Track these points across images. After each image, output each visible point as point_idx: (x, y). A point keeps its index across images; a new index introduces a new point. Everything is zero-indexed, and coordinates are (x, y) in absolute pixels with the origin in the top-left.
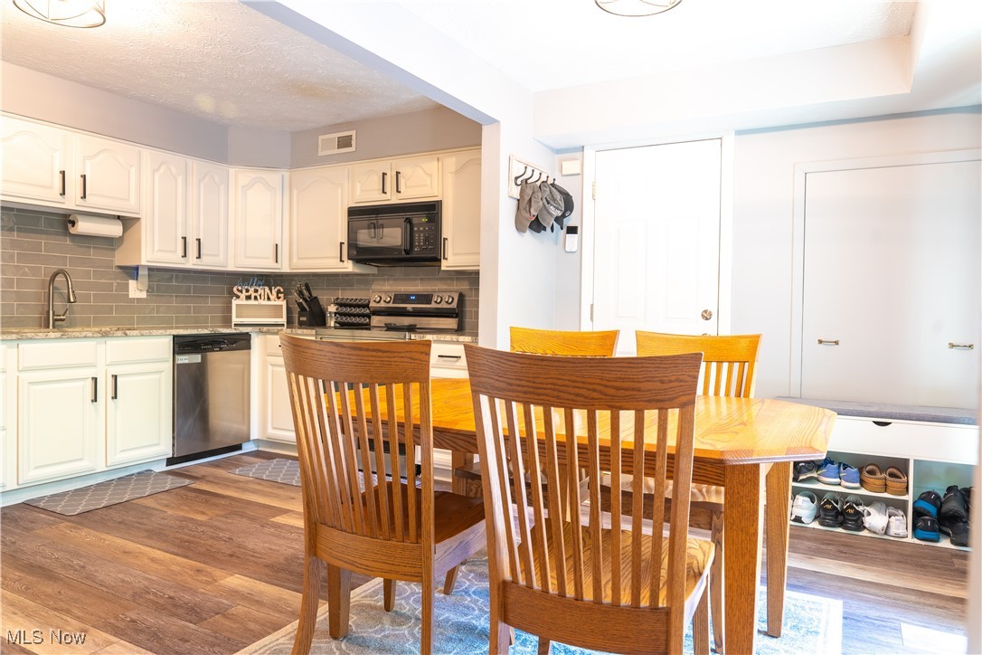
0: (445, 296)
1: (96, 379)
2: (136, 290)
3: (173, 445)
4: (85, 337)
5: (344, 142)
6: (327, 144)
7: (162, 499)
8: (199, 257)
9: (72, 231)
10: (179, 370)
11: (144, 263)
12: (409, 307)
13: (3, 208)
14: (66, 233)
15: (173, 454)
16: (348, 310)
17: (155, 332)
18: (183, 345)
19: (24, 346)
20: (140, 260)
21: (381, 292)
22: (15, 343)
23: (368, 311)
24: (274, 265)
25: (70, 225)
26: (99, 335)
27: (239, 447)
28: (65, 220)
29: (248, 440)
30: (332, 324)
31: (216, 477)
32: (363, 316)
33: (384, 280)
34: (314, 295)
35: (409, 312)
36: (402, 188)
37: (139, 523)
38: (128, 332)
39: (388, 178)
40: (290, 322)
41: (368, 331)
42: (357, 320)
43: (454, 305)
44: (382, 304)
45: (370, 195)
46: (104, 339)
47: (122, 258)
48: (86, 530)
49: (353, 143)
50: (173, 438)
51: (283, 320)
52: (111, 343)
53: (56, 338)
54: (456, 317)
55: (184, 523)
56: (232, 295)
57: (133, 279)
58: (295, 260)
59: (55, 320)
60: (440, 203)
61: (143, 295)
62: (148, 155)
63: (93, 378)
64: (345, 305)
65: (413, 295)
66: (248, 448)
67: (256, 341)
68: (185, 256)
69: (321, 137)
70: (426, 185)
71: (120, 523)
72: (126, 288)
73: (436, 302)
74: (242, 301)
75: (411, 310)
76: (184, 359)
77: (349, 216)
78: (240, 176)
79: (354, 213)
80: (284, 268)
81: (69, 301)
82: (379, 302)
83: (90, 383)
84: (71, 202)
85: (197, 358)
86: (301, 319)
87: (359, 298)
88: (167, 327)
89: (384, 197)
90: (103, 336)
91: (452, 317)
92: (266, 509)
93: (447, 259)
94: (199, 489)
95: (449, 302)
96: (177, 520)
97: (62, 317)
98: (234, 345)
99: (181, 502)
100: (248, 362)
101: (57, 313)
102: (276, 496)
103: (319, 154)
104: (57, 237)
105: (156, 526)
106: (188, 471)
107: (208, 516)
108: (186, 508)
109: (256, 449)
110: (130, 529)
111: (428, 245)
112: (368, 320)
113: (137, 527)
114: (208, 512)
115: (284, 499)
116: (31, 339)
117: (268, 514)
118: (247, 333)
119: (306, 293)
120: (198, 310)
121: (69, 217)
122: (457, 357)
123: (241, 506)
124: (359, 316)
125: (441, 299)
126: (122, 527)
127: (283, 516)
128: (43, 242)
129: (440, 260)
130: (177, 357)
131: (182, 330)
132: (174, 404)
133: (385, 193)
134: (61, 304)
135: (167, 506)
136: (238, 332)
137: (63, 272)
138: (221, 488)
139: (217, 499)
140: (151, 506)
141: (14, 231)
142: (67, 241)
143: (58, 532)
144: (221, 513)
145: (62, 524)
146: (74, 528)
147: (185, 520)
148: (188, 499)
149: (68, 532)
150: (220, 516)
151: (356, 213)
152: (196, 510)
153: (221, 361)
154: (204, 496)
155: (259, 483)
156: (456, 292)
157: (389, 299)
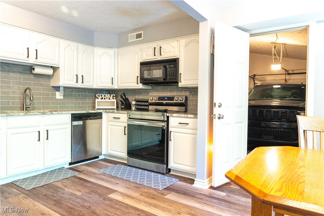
0: (179, 97)
1: (39, 131)
2: (59, 96)
3: (71, 157)
4: (35, 114)
5: (139, 36)
6: (132, 37)
7: (64, 183)
8: (83, 83)
9: (34, 72)
10: (74, 127)
11: (61, 85)
12: (164, 102)
13: (1, 63)
14: (32, 73)
15: (71, 161)
16: (140, 103)
17: (64, 112)
18: (75, 117)
19: (9, 118)
20: (59, 84)
21: (153, 96)
22: (6, 117)
23: (148, 104)
24: (112, 86)
25: (32, 70)
26: (41, 114)
27: (98, 157)
28: (31, 68)
29: (101, 155)
30: (134, 109)
31: (88, 171)
32: (146, 105)
33: (154, 91)
34: (127, 97)
35: (164, 104)
36: (162, 53)
37: (52, 196)
38: (53, 112)
39: (156, 50)
40: (117, 107)
41: (147, 112)
42: (144, 107)
43: (183, 101)
44: (154, 101)
45: (150, 57)
46: (43, 116)
47: (53, 83)
48: (30, 199)
49: (142, 36)
50: (72, 154)
51: (115, 107)
52: (46, 117)
54: (184, 106)
55: (71, 196)
56: (96, 97)
57: (58, 91)
58: (119, 84)
59: (26, 108)
60: (178, 59)
61: (62, 98)
62: (63, 43)
63: (38, 131)
64: (139, 101)
65: (166, 97)
66: (101, 157)
67: (104, 115)
68: (77, 82)
69: (129, 35)
70: (172, 52)
71: (45, 195)
72: (55, 95)
73: (176, 100)
74: (100, 100)
75: (165, 103)
76: (75, 123)
77: (141, 65)
78: (99, 51)
79: (142, 64)
80: (115, 87)
81: (31, 100)
82: (152, 100)
83: (37, 133)
84: (32, 60)
85: (81, 123)
86: (122, 107)
87: (144, 98)
88: (69, 110)
89: (155, 57)
90: (42, 114)
91: (182, 106)
92: (106, 189)
93: (181, 82)
94: (80, 178)
95: (181, 100)
96: (69, 194)
97: (29, 106)
98: (96, 117)
99: (72, 184)
100: (101, 124)
101: (27, 105)
102: (111, 182)
103: (129, 42)
104: (27, 75)
105: (59, 198)
106: (77, 168)
107: (82, 193)
108: (73, 188)
109: (104, 158)
110: (48, 200)
111: (173, 76)
112: (148, 107)
113: (51, 198)
114: (82, 191)
115: (114, 184)
116: (12, 115)
117: (107, 193)
118: (101, 113)
119: (124, 97)
120: (83, 103)
121: (31, 66)
122: (187, 124)
123: (96, 188)
124: (144, 105)
125: (178, 99)
126: (45, 198)
127: (113, 194)
128: (22, 77)
129: (178, 83)
130: (73, 122)
131: (75, 112)
132: (71, 141)
133: (155, 56)
134: (28, 101)
135: (66, 186)
136: (97, 112)
137: (29, 88)
138: (89, 177)
139: (87, 183)
140: (60, 186)
141: (10, 72)
142: (32, 76)
143: (18, 200)
144: (87, 191)
145: (21, 196)
146: (25, 198)
147: (72, 195)
148: (75, 183)
149: (22, 200)
150: (87, 193)
151: (143, 64)
152: (77, 189)
153: (91, 123)
154: (81, 181)
155: (105, 175)
156: (184, 96)
157: (156, 99)
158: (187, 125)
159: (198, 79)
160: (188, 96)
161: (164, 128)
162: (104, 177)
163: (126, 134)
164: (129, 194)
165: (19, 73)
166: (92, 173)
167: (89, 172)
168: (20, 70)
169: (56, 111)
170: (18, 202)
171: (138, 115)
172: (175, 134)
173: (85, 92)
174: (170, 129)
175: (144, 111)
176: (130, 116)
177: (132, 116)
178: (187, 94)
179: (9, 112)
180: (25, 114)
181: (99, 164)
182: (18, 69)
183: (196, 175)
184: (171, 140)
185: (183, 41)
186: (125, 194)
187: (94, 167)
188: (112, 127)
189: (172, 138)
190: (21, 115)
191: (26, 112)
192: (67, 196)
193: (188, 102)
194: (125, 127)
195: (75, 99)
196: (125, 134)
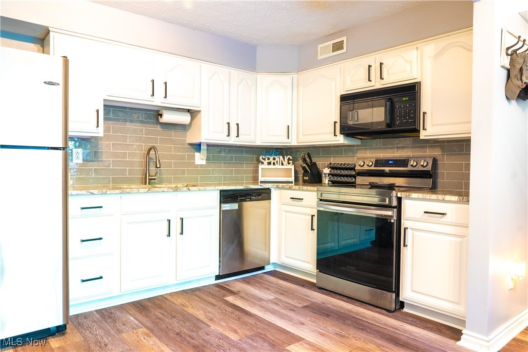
0: (419, 160)
1: (170, 220)
2: (200, 159)
3: (220, 267)
4: (163, 191)
5: (338, 46)
6: (324, 50)
7: (209, 312)
8: (238, 136)
9: (162, 120)
10: (224, 214)
11: (203, 140)
12: (387, 169)
14: (158, 123)
15: (220, 273)
16: (339, 172)
17: (208, 188)
18: (227, 197)
19: (125, 197)
20: (201, 139)
21: (365, 157)
22: (119, 196)
23: (354, 173)
24: (286, 140)
25: (159, 117)
26: (172, 190)
27: (263, 268)
28: (157, 114)
29: (269, 263)
30: (327, 182)
31: (247, 294)
32: (350, 176)
33: (367, 149)
34: (314, 160)
35: (387, 173)
36: (385, 75)
37: (190, 337)
38: (190, 188)
39: (372, 69)
40: (296, 179)
41: (353, 189)
43: (429, 168)
44: (366, 168)
45: (358, 83)
46: (175, 193)
47: (191, 138)
48: (154, 338)
49: (345, 46)
50: (220, 261)
51: (292, 179)
52: (180, 195)
53: (144, 192)
54: (430, 178)
55: (221, 341)
56: (259, 162)
57: (198, 152)
58: (301, 136)
59: (150, 179)
60: (419, 83)
61: (204, 162)
62: (208, 68)
63: (168, 220)
64: (337, 168)
65: (392, 160)
66: (268, 268)
67: (274, 193)
68: (229, 135)
69: (320, 46)
70: (407, 70)
71: (177, 334)
72: (193, 157)
73: (412, 166)
74: (265, 166)
76: (227, 207)
77: (341, 101)
78: (264, 80)
79: (344, 99)
80: (293, 142)
81: (156, 167)
83: (167, 223)
84: (158, 101)
85: (235, 206)
86: (305, 178)
87: (347, 163)
88: (215, 184)
89: (369, 84)
90: (174, 191)
91: (426, 178)
92: (283, 333)
93: (426, 130)
94: (234, 305)
95: (424, 165)
96: (217, 337)
97: (154, 177)
98: (260, 197)
99: (221, 317)
100: (269, 209)
101: (151, 175)
102: (289, 318)
103: (318, 59)
104: (152, 125)
105: (201, 342)
106: (228, 285)
107: (239, 335)
108: (224, 324)
109: (273, 269)
110: (183, 343)
111: (409, 119)
112: (354, 180)
113: (188, 341)
114: (239, 331)
115: (295, 323)
116: (128, 193)
117: (285, 341)
118: (269, 188)
119: (308, 159)
120: (237, 172)
121: (158, 111)
122: (443, 214)
123: (264, 328)
124: (347, 176)
125: (417, 163)
126: (178, 339)
127: (296, 344)
128: (144, 128)
129: (419, 131)
130: (222, 205)
131: (226, 187)
132: (220, 238)
133: (371, 81)
134: (152, 168)
135: (211, 320)
136: (263, 187)
137: (153, 148)
138: (250, 305)
139: (246, 316)
140: (201, 319)
141: (127, 122)
142: (159, 128)
143: (136, 338)
144: (248, 333)
145: (141, 330)
146: (148, 335)
147: (222, 339)
148: (226, 314)
149: (142, 338)
150: (248, 337)
151: (347, 99)
152: (231, 327)
153: (251, 208)
154: (238, 312)
155: (277, 304)
156: (430, 157)
157: (371, 164)
158: (442, 217)
159: (471, 122)
160: (439, 158)
161: (392, 221)
162: (276, 308)
163: (314, 230)
164: (325, 347)
165: (140, 123)
166: (254, 297)
167: (250, 296)
168: (140, 119)
169: (196, 186)
170: (136, 342)
171: (335, 193)
172: (416, 233)
173: (242, 152)
174: (405, 223)
175: (346, 186)
176: (321, 196)
177: (325, 197)
178: (437, 153)
179: (125, 187)
180: (148, 190)
181: (266, 281)
182: (139, 116)
183: (465, 321)
184: (407, 246)
185: (429, 48)
186: (318, 348)
187: (257, 286)
188: (287, 214)
189: (409, 241)
190: (143, 192)
191: (150, 186)
192: (214, 340)
193: (439, 169)
194: (313, 216)
195: (225, 164)
196: (312, 229)
